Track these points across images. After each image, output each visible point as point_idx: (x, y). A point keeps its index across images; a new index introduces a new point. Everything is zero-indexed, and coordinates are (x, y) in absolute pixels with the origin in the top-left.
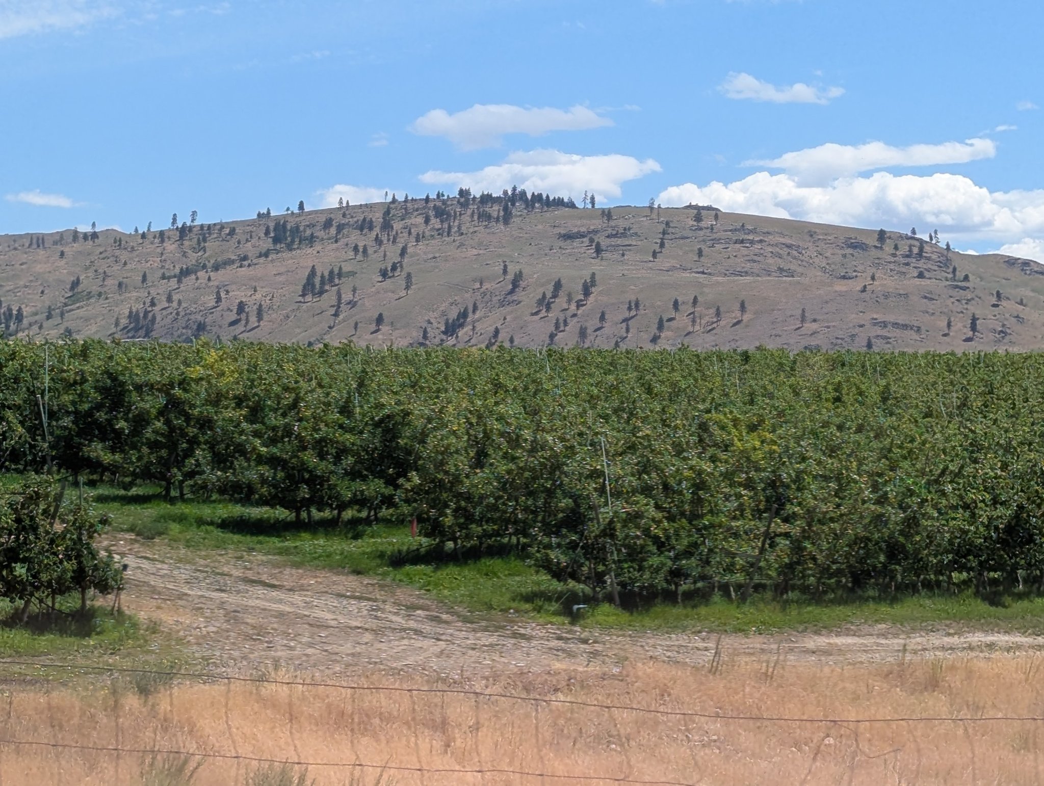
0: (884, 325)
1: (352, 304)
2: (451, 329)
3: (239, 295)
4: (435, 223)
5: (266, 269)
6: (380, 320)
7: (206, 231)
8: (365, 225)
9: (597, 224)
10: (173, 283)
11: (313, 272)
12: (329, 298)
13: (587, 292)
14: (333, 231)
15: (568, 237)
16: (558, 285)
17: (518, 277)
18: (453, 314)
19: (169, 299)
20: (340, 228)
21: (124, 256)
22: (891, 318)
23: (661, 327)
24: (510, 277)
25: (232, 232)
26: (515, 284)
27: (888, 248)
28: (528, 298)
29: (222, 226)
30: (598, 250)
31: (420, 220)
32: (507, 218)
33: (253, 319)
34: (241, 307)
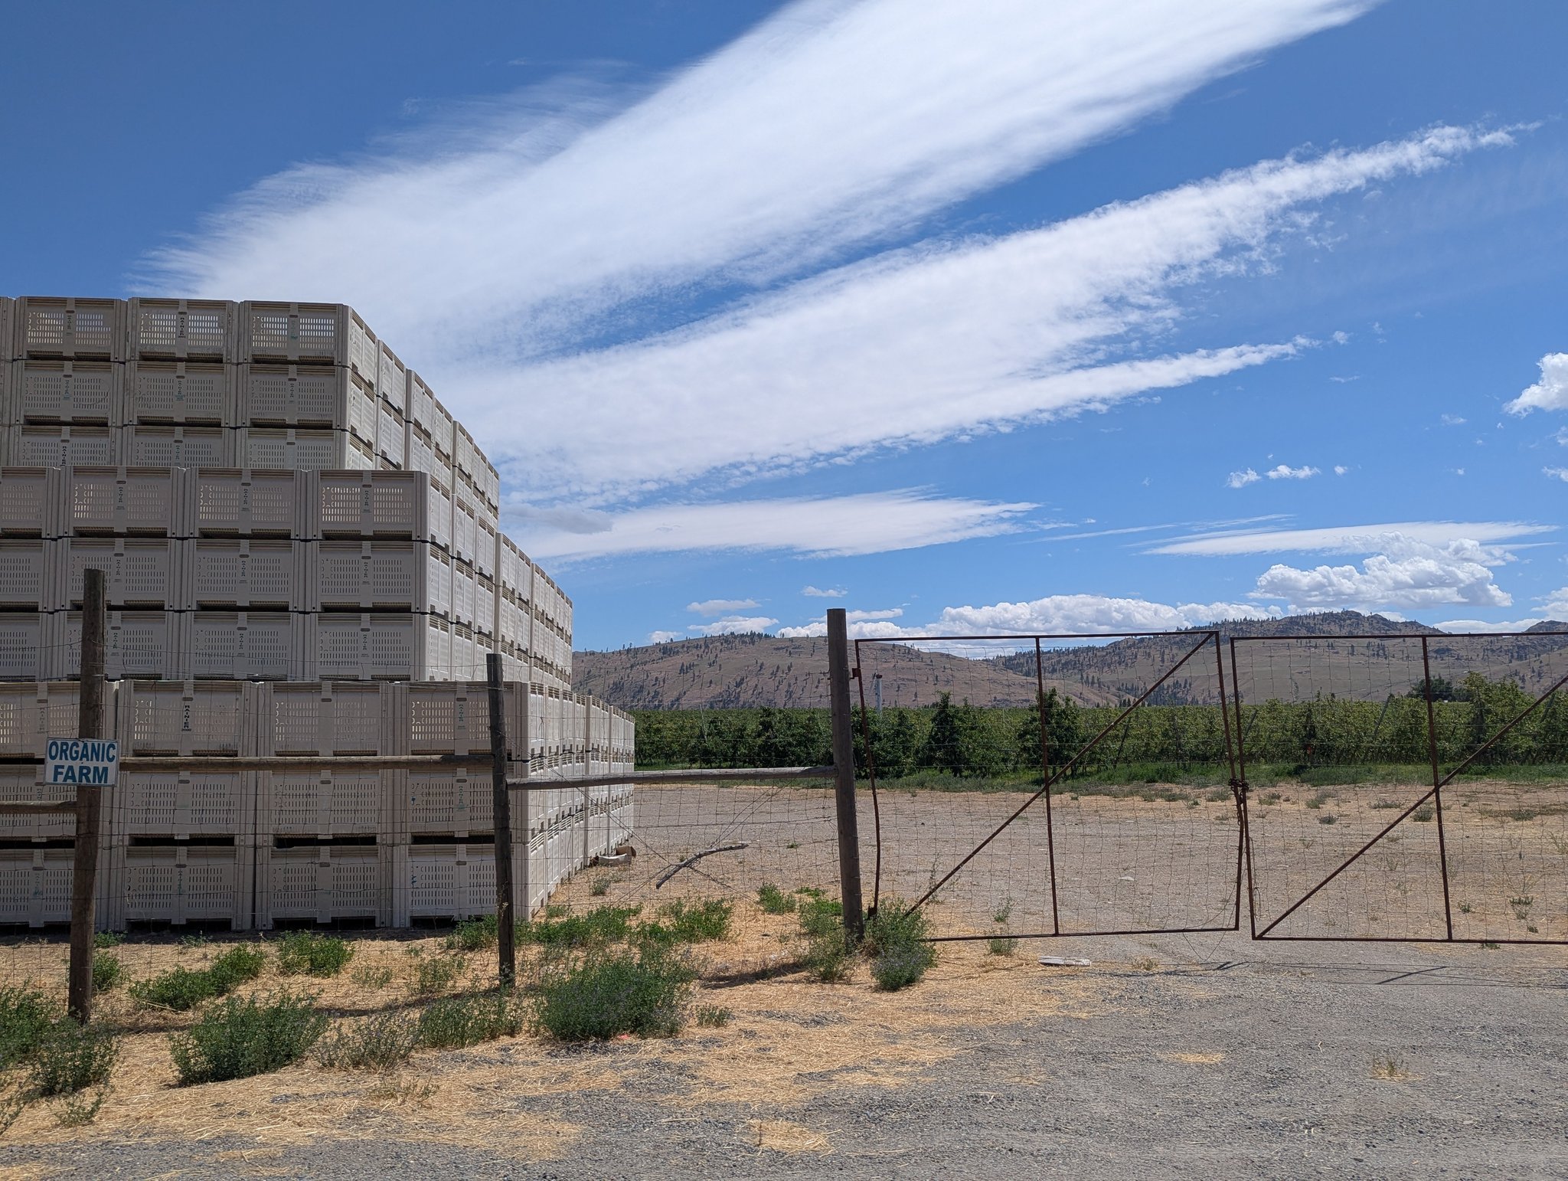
0: (903, 680)
1: (699, 676)
2: (738, 685)
3: (655, 674)
4: (725, 645)
5: (662, 664)
6: (711, 682)
7: (637, 650)
8: (697, 647)
9: (788, 644)
10: (628, 671)
11: (683, 665)
12: (690, 674)
13: (789, 670)
14: (685, 649)
15: (778, 649)
16: (778, 667)
17: (762, 664)
18: (738, 680)
19: (628, 677)
20: (688, 647)
21: (606, 661)
22: (905, 677)
23: (819, 682)
24: (759, 665)
25: (647, 651)
26: (761, 667)
27: (896, 651)
28: (767, 673)
29: (643, 648)
30: (790, 654)
31: (719, 644)
32: (753, 643)
33: (662, 683)
34: (657, 679)
